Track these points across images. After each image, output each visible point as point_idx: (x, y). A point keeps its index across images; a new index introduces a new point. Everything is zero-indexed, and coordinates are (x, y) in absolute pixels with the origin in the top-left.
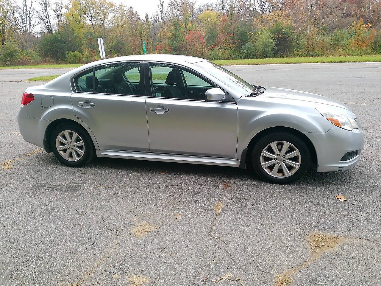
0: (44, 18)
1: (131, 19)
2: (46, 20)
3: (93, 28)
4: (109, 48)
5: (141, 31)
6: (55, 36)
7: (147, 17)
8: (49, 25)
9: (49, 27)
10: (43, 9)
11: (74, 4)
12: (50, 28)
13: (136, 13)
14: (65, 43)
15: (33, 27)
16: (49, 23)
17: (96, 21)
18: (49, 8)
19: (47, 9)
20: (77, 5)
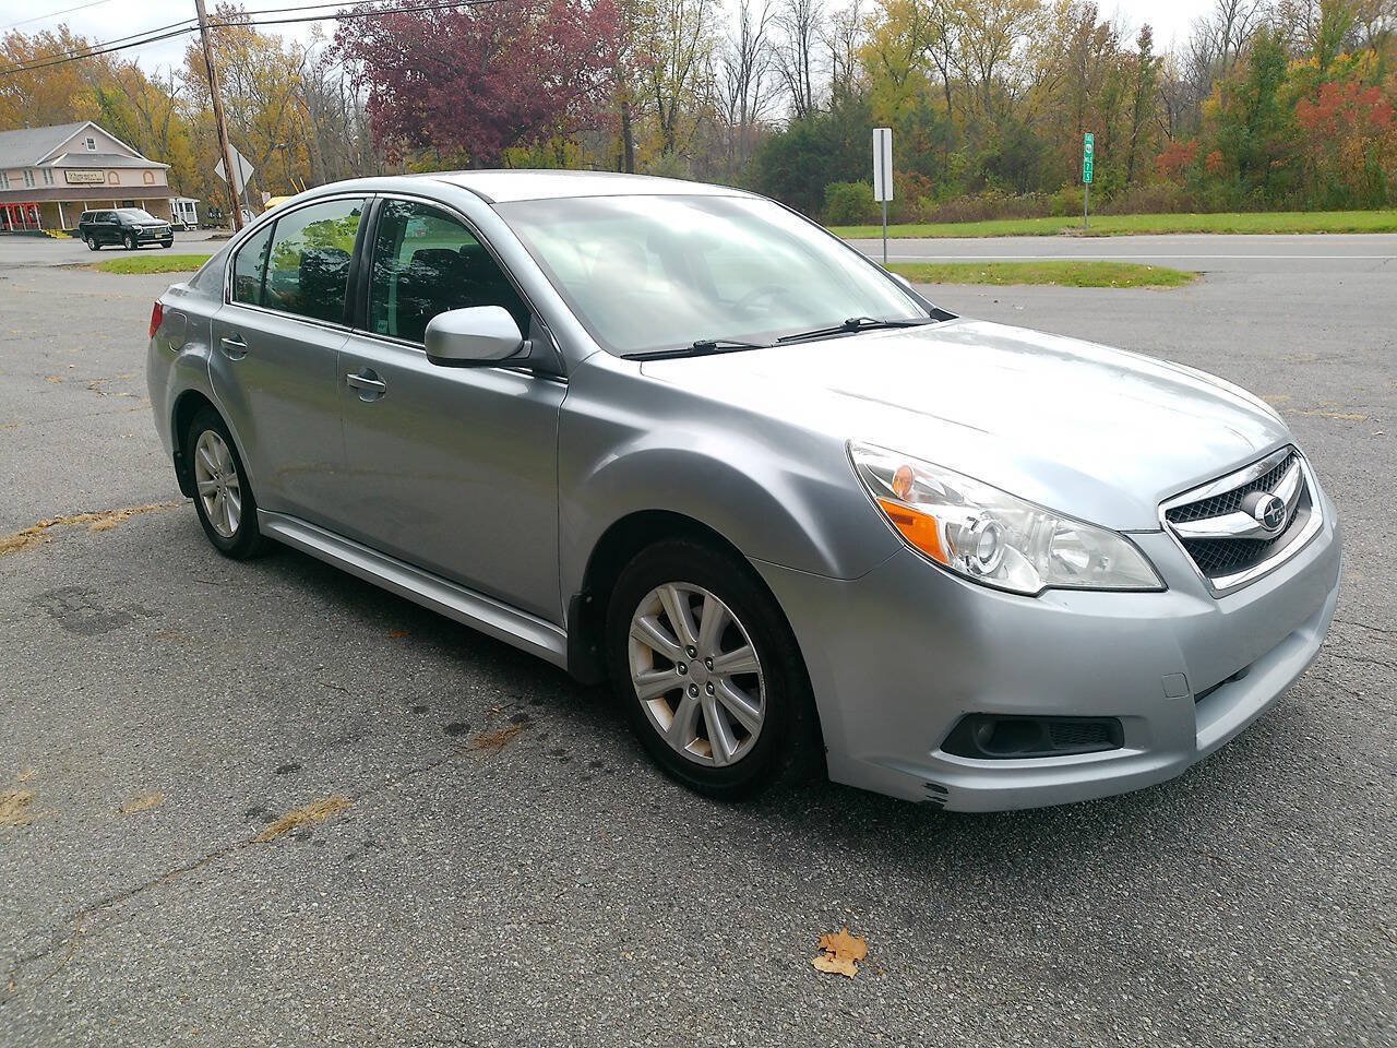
0: (791, 69)
1: (1080, 50)
2: (796, 77)
3: (948, 95)
4: (980, 163)
5: (1113, 97)
6: (803, 132)
7: (1145, 40)
8: (805, 92)
9: (802, 101)
10: (794, 39)
11: (893, 13)
12: (806, 105)
13: (1105, 28)
14: (830, 153)
15: (763, 104)
16: (804, 86)
17: (964, 70)
18: (812, 35)
19: (807, 39)
20: (905, 15)
